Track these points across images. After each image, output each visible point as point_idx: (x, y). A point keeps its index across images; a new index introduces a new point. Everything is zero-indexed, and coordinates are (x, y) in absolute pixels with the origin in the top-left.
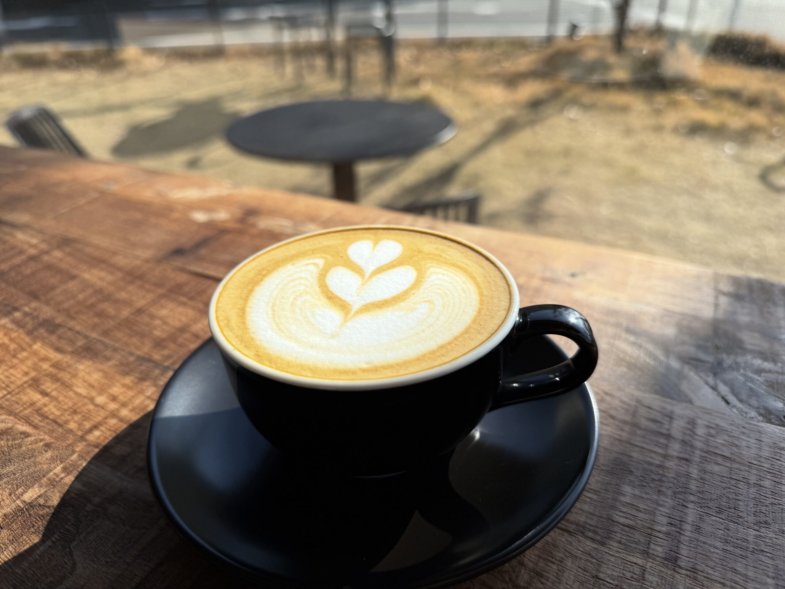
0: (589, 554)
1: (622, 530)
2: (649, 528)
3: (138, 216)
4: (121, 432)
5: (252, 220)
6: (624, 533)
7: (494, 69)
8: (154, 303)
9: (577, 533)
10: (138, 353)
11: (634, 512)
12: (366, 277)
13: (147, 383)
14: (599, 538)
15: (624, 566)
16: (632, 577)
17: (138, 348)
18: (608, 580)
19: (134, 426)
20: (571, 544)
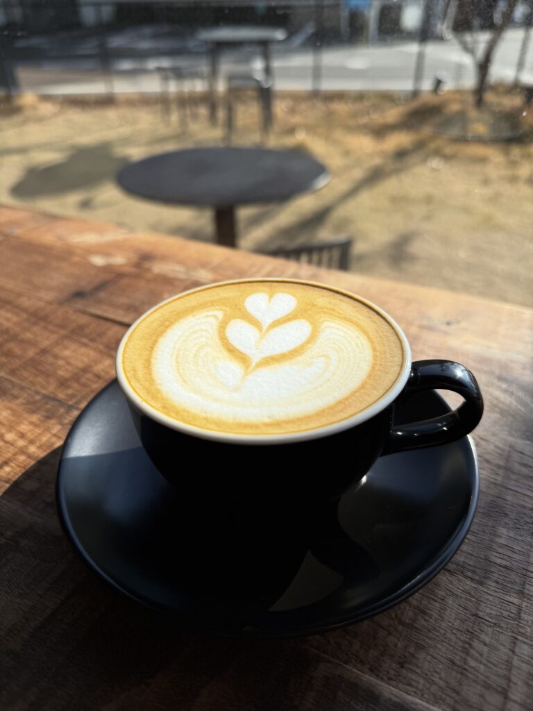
0: (469, 593)
1: (500, 571)
2: (524, 569)
3: (41, 259)
4: (30, 468)
5: (147, 265)
6: (501, 573)
7: (364, 120)
8: (57, 343)
9: (457, 572)
10: (44, 392)
11: (509, 554)
12: (264, 330)
13: (53, 421)
14: (477, 578)
15: (501, 606)
16: (509, 616)
17: (44, 387)
18: (487, 618)
19: (42, 463)
20: (451, 583)
